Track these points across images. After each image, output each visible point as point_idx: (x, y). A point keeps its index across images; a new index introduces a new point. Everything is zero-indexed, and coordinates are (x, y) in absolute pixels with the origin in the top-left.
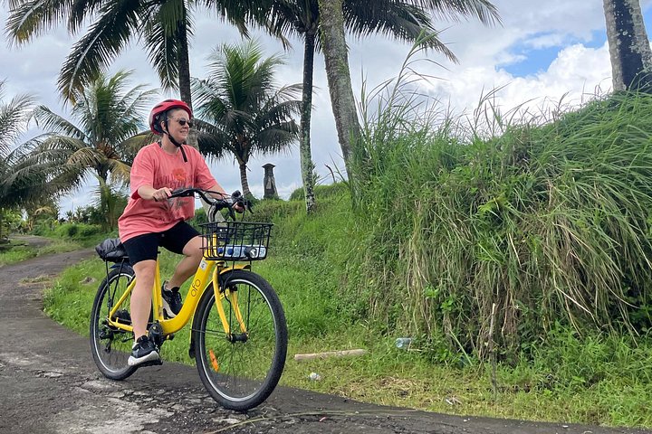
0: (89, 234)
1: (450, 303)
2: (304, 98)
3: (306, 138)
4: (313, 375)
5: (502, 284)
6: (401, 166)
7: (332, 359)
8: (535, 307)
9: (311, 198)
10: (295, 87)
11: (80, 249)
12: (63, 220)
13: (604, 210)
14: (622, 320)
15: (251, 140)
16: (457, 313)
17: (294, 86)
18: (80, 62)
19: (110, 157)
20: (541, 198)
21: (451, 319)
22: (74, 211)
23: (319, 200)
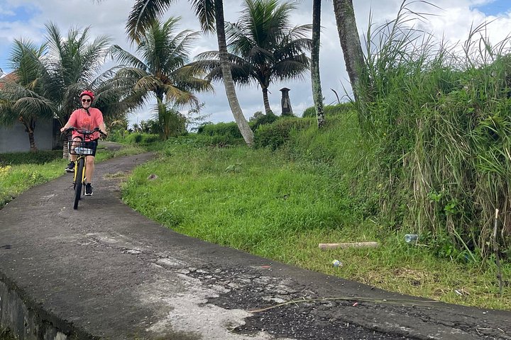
0: (150, 141)
1: (453, 206)
2: (314, 35)
3: (316, 67)
4: (335, 262)
5: (500, 192)
6: (402, 90)
7: (351, 249)
9: (321, 115)
10: (306, 27)
11: (144, 153)
12: (131, 131)
15: (271, 69)
16: (459, 215)
17: (304, 26)
18: (142, 11)
19: (165, 83)
21: (454, 220)
22: (139, 124)
23: (328, 117)
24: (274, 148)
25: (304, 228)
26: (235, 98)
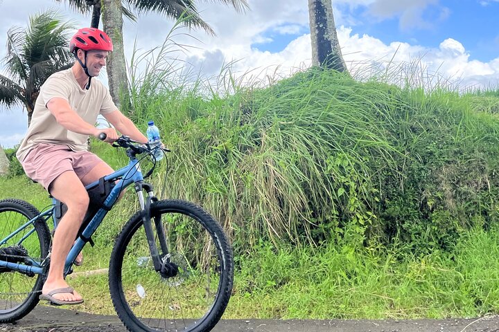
1: (183, 227)
8: (246, 228)
13: (299, 153)
14: (306, 235)
20: (256, 143)
21: (183, 239)
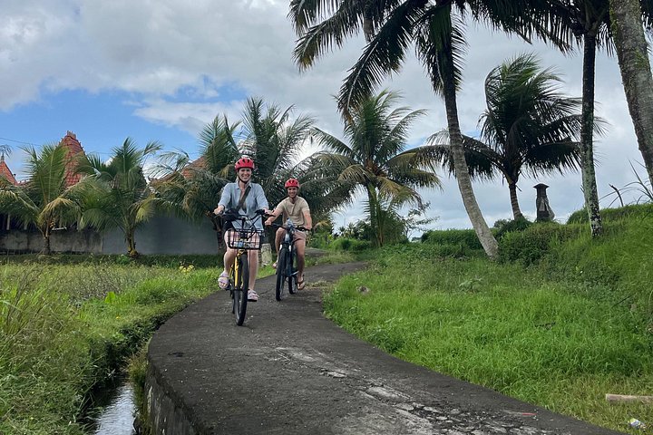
0: (361, 248)
3: (588, 152)
4: (634, 421)
9: (596, 220)
11: (353, 262)
12: (336, 235)
15: (522, 158)
19: (378, 174)
22: (346, 227)
23: (606, 222)
24: (528, 264)
25: (580, 370)
26: (471, 194)
